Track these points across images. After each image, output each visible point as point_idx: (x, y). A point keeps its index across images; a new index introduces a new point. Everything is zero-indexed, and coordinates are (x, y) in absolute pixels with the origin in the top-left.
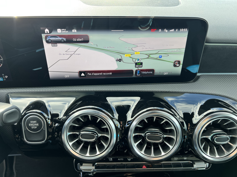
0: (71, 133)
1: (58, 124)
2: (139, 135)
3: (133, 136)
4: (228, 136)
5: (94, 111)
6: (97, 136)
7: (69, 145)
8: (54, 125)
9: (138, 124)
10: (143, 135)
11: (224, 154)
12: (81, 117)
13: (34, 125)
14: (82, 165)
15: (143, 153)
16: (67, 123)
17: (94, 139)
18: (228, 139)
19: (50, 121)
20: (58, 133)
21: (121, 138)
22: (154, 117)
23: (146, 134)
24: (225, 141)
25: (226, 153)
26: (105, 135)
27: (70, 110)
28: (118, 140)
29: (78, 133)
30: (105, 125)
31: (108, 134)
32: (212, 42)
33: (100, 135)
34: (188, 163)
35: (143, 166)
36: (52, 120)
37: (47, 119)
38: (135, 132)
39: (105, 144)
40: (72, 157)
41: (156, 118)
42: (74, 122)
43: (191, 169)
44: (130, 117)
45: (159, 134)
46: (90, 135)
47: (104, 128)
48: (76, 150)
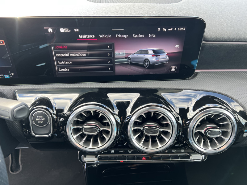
0: (75, 127)
1: (62, 119)
2: (138, 129)
3: (132, 130)
4: (220, 130)
5: (96, 107)
6: (99, 130)
7: (73, 138)
8: (59, 120)
9: (137, 119)
10: (141, 128)
11: (217, 147)
12: (84, 112)
13: (40, 119)
14: (85, 156)
15: (142, 145)
16: (71, 117)
17: (96, 133)
18: (220, 133)
19: (55, 116)
20: (63, 127)
21: (121, 131)
22: (151, 113)
23: (144, 127)
24: (217, 135)
25: (219, 145)
26: (107, 129)
27: (74, 106)
28: (119, 134)
29: (81, 127)
30: (107, 120)
31: (109, 128)
32: (210, 40)
33: (101, 129)
34: (186, 155)
35: (143, 157)
36: (57, 115)
37: (52, 114)
38: (134, 126)
39: (107, 137)
40: (77, 149)
41: (154, 113)
42: (77, 117)
43: (188, 160)
44: (130, 112)
45: (156, 128)
46: (93, 129)
47: (106, 123)
48: (80, 143)
